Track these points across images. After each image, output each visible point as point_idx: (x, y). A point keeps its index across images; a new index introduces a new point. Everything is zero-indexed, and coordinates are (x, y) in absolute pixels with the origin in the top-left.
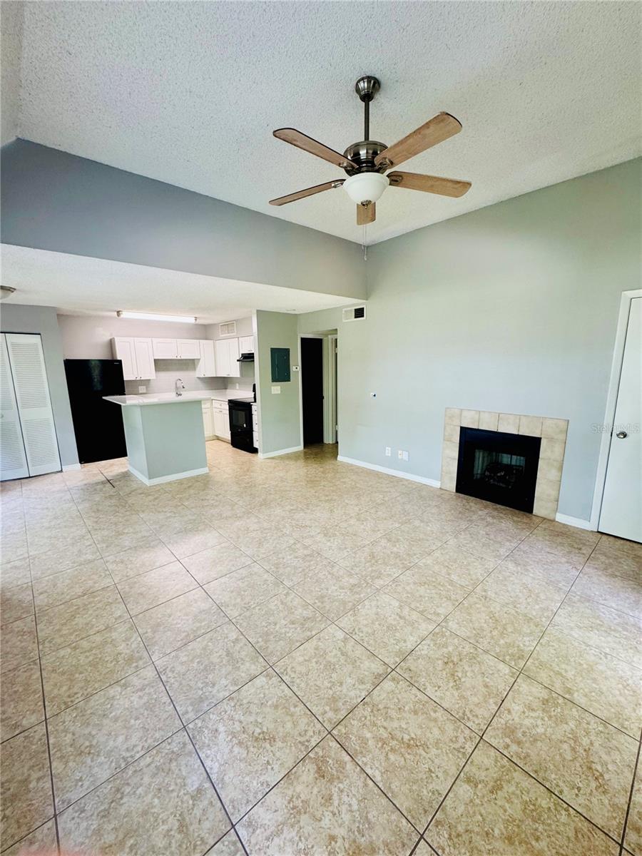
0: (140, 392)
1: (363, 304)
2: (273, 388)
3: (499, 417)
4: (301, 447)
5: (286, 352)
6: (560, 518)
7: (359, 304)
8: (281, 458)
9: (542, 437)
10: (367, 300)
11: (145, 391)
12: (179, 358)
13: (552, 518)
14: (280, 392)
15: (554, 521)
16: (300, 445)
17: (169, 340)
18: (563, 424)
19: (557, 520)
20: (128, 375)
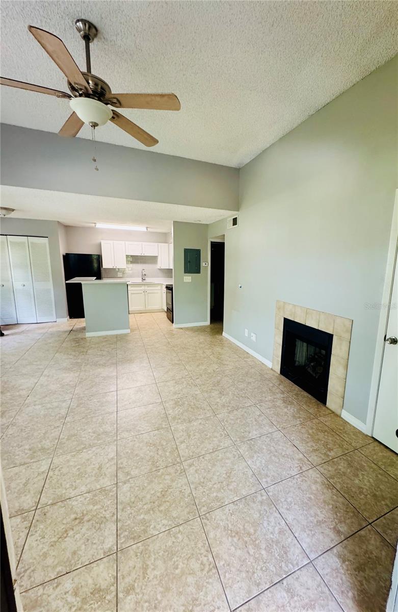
0: (119, 276)
1: (236, 214)
2: (185, 277)
3: (307, 312)
4: (208, 323)
5: (198, 252)
6: (345, 415)
7: (234, 214)
8: (187, 329)
9: (334, 334)
10: (238, 211)
11: (121, 276)
12: (143, 255)
13: (338, 414)
14: (191, 281)
15: (339, 416)
16: (206, 321)
17: (136, 243)
18: (348, 324)
19: (342, 416)
20: (106, 264)
